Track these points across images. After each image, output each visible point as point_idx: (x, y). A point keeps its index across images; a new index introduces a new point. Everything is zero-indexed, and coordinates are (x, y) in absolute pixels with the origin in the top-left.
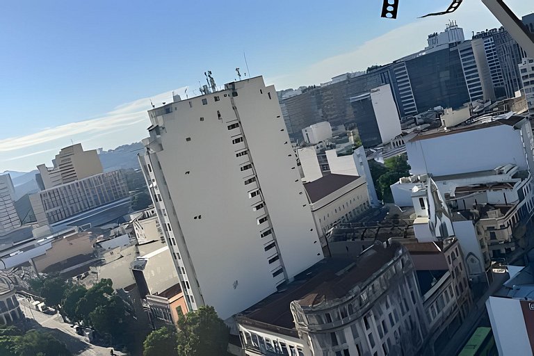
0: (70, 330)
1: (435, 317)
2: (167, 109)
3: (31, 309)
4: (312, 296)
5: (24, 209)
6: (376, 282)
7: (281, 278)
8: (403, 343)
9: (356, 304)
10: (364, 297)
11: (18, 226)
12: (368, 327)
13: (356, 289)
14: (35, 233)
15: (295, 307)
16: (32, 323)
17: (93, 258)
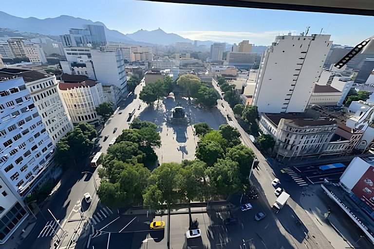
0: (220, 93)
1: (329, 150)
2: (283, 37)
3: (215, 83)
4: (291, 121)
5: (225, 55)
6: (316, 129)
7: (284, 110)
8: (310, 150)
9: (303, 131)
10: (308, 130)
11: (221, 60)
12: (302, 138)
13: (307, 127)
14: (224, 64)
15: (282, 121)
16: (213, 87)
17: (233, 77)
